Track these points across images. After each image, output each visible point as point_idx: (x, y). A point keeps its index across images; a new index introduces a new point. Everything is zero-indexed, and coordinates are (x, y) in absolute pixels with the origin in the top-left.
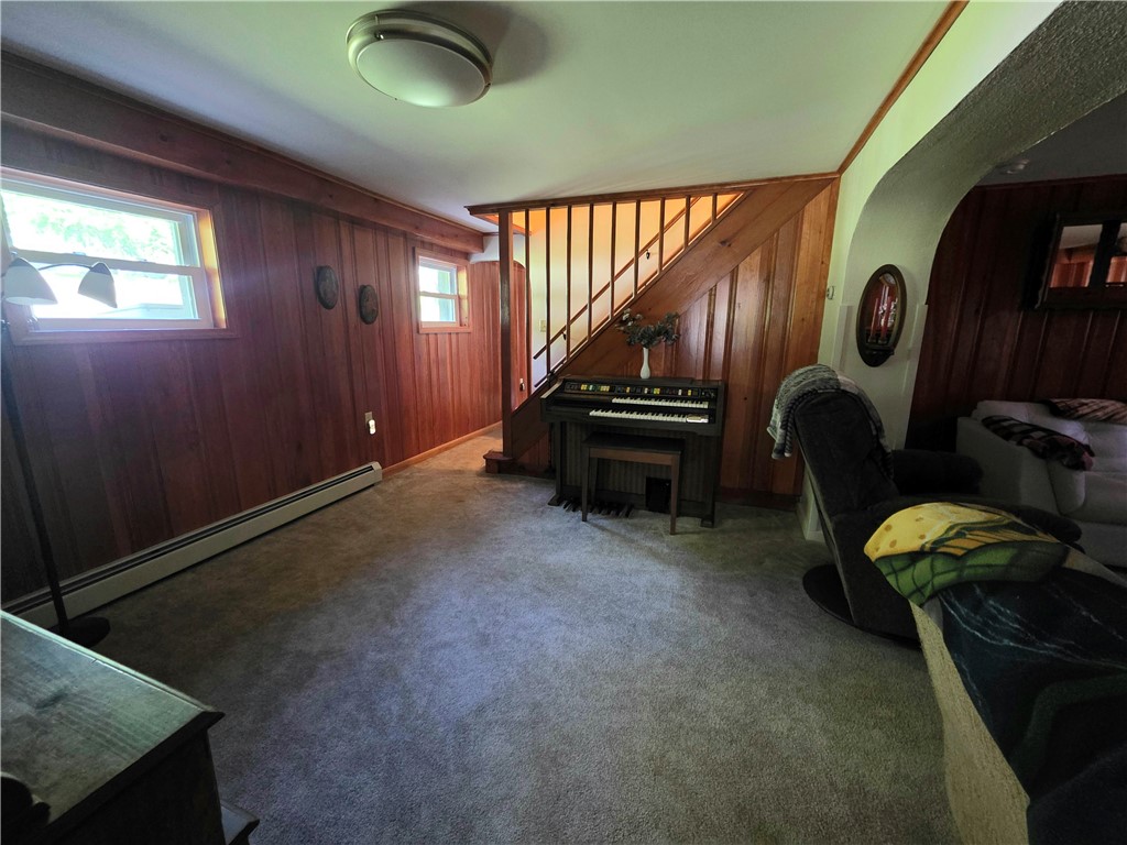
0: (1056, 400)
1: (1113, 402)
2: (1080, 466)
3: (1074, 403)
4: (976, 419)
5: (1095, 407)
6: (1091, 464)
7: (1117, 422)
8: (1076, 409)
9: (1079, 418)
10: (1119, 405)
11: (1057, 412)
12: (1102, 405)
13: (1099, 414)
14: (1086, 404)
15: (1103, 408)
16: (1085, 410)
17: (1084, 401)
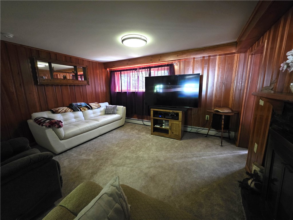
0: (53, 109)
1: (65, 107)
2: (60, 127)
3: (57, 109)
4: (33, 119)
5: (62, 109)
6: (62, 125)
7: (67, 112)
8: (58, 111)
9: (59, 113)
10: (66, 108)
11: (54, 112)
12: (63, 108)
13: (63, 111)
14: (60, 109)
15: (63, 109)
16: (60, 111)
17: (59, 108)
